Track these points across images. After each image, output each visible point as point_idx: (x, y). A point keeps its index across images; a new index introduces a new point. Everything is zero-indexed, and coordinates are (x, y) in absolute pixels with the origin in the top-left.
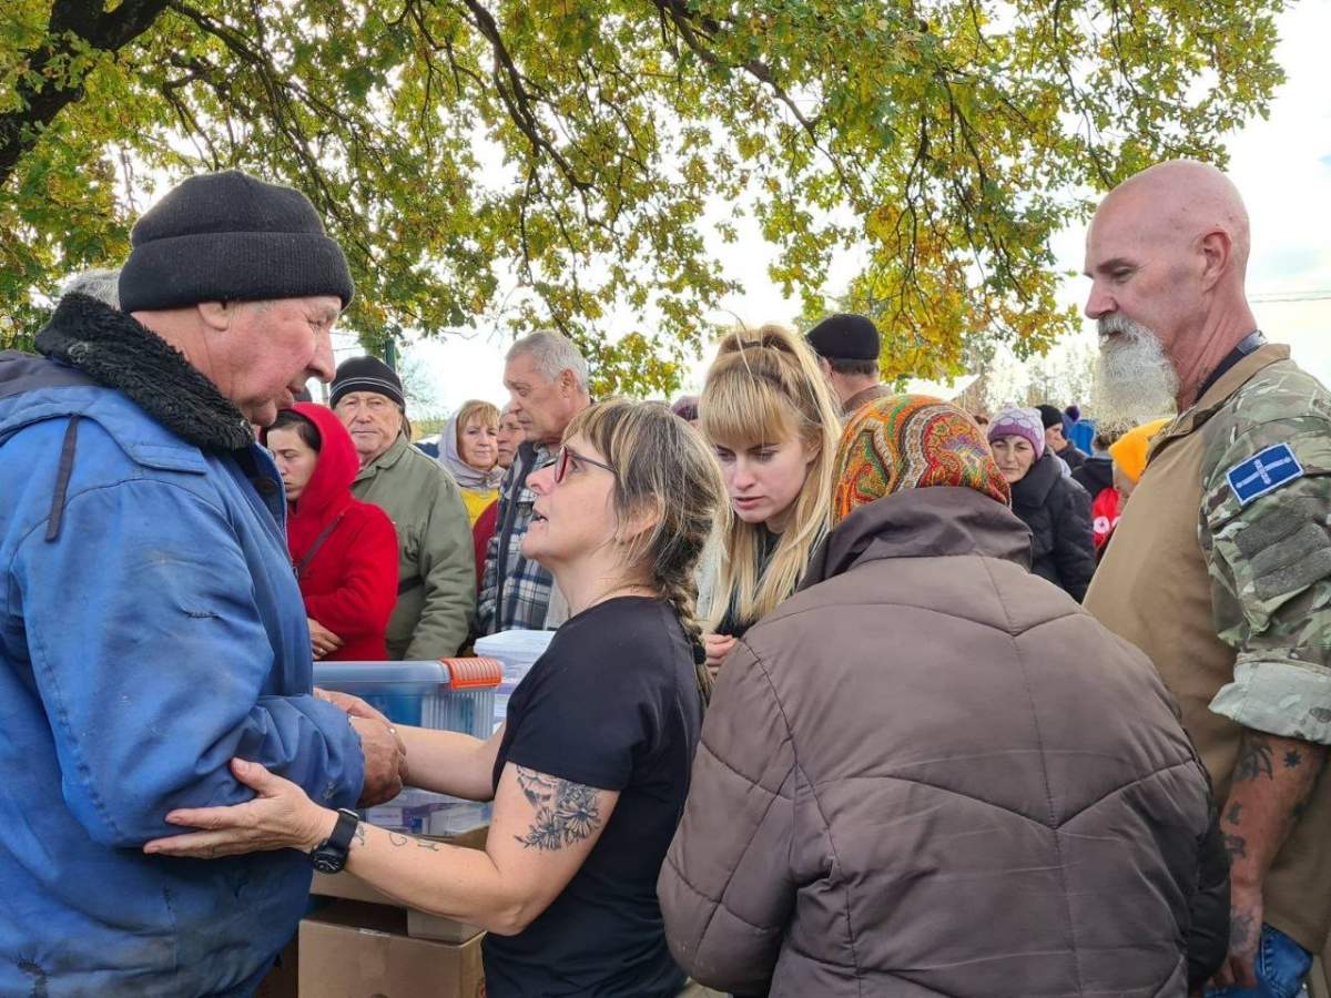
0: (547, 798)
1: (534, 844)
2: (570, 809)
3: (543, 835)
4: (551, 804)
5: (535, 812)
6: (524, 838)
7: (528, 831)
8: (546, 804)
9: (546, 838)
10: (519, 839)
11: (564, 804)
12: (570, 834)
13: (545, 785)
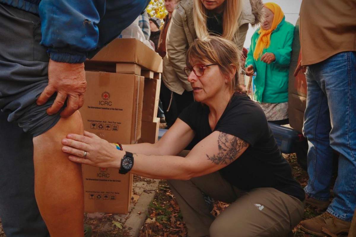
0: (225, 150)
1: (212, 160)
2: (229, 156)
3: (216, 159)
4: (225, 153)
5: (219, 152)
6: (210, 157)
7: (212, 156)
8: (223, 152)
9: (217, 160)
10: (208, 156)
11: (229, 154)
12: (224, 162)
13: (226, 146)
